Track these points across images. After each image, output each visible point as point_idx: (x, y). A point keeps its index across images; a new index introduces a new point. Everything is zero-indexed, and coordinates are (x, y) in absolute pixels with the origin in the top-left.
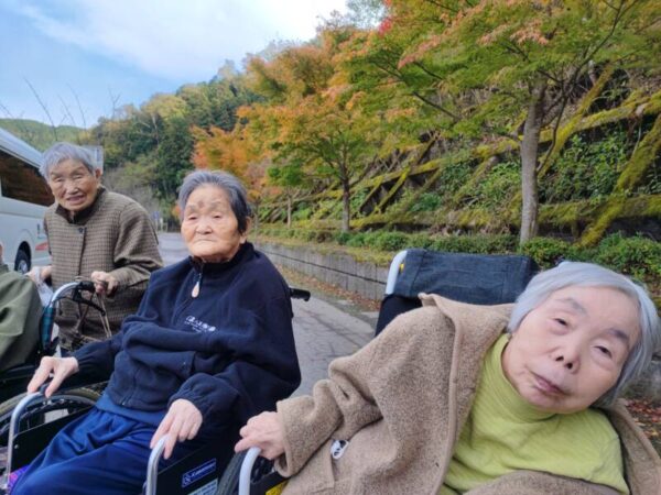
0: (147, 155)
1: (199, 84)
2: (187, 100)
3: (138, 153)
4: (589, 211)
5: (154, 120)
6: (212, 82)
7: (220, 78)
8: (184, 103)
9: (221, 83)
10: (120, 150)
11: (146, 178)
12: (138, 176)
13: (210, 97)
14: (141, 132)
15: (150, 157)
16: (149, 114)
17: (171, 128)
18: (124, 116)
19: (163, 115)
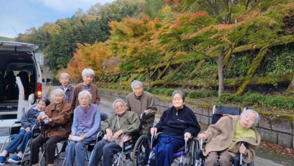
1: (66, 19)
4: (239, 82)
5: (45, 34)
6: (72, 18)
7: (76, 16)
8: (60, 27)
9: (77, 18)
13: (72, 25)
14: (39, 40)
15: (44, 52)
16: (43, 32)
17: (54, 39)
18: (30, 33)
19: (50, 33)
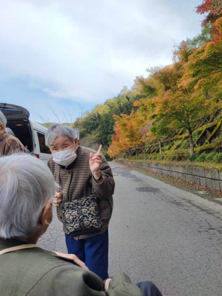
0: (95, 130)
1: (113, 98)
2: (109, 105)
3: (91, 130)
5: (97, 116)
6: (118, 96)
7: (122, 94)
8: (108, 107)
9: (122, 96)
10: (85, 129)
11: (96, 140)
12: (92, 139)
13: (118, 103)
14: (92, 121)
15: (96, 131)
16: (94, 114)
17: (104, 118)
18: (85, 116)
19: (100, 113)
